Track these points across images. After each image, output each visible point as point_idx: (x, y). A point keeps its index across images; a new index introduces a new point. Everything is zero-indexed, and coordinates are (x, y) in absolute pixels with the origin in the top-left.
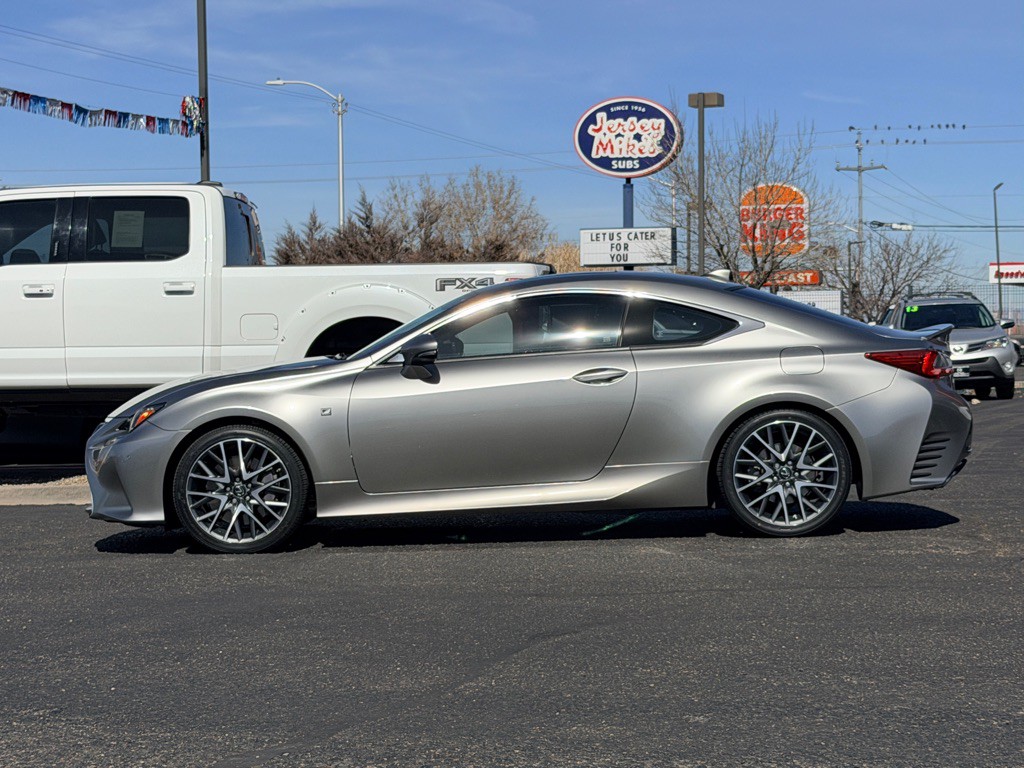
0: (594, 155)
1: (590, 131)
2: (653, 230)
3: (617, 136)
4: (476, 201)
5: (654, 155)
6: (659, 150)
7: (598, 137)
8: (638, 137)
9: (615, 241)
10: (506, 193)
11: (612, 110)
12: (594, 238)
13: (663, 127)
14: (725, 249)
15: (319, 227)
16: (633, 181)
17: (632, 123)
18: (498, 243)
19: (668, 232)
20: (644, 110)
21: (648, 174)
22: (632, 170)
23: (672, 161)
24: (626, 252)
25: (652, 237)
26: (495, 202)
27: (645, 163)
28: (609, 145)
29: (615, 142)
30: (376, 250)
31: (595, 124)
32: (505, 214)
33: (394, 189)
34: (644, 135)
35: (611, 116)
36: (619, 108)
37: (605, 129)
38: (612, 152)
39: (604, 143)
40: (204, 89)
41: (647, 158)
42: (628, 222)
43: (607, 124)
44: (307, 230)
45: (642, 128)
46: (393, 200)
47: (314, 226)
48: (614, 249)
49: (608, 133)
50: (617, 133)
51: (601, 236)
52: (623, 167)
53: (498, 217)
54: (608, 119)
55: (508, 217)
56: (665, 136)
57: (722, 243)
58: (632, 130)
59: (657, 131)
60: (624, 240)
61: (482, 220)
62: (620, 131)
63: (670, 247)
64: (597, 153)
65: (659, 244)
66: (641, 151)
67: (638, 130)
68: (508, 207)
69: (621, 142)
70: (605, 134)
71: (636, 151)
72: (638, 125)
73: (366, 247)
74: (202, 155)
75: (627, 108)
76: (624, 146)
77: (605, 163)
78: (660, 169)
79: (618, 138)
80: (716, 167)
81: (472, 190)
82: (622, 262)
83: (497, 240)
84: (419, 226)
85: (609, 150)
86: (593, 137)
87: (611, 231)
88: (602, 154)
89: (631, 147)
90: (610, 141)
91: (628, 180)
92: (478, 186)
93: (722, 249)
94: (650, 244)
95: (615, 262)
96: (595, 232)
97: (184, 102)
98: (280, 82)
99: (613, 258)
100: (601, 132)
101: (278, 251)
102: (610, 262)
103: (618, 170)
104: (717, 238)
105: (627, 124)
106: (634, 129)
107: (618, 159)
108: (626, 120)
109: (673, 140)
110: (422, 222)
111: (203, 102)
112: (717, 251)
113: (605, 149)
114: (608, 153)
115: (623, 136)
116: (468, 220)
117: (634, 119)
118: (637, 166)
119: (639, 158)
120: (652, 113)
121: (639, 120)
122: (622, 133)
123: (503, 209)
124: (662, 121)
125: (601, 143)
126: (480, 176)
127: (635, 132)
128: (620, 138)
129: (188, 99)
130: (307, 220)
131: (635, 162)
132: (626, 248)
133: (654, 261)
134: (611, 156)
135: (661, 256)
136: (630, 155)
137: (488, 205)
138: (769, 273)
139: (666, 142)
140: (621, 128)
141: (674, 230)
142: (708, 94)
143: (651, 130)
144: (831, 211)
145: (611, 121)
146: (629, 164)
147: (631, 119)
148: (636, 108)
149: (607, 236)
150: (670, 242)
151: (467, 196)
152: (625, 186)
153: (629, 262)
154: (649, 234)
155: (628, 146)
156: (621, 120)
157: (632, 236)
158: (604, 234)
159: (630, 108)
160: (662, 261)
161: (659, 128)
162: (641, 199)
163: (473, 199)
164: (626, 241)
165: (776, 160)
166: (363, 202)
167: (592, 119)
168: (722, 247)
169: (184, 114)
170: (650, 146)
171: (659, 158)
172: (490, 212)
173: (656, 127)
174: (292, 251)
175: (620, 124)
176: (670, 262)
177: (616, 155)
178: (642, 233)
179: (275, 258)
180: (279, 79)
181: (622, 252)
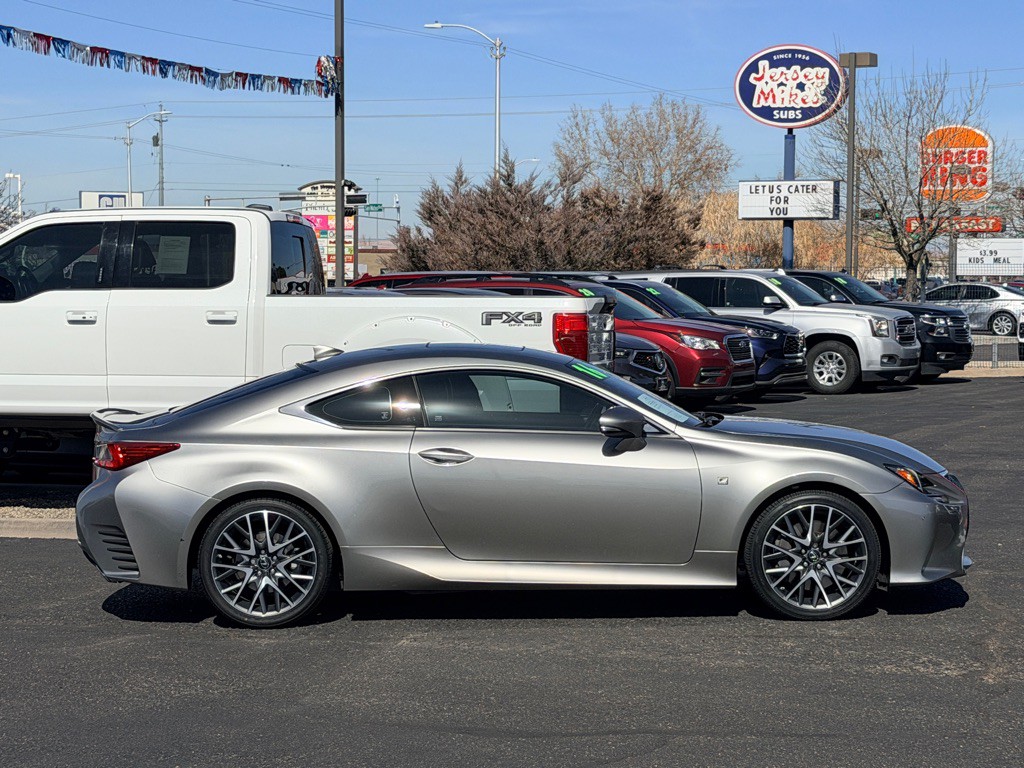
0: (755, 105)
1: (752, 80)
2: (814, 183)
3: (779, 85)
4: (659, 131)
5: (818, 105)
6: (823, 100)
7: (760, 86)
8: (801, 87)
9: (775, 194)
10: (691, 122)
11: (775, 58)
12: (753, 190)
13: (827, 76)
14: (890, 205)
15: (465, 181)
16: (795, 132)
17: (795, 71)
18: (655, 194)
19: (830, 185)
20: (808, 58)
21: (810, 125)
22: (795, 120)
23: (835, 111)
24: (786, 206)
25: (814, 189)
26: (679, 131)
27: (807, 113)
28: (771, 95)
29: (777, 91)
30: (516, 209)
31: (757, 73)
32: (688, 143)
33: (575, 117)
34: (808, 84)
35: (774, 64)
36: (782, 56)
37: (767, 78)
38: (774, 102)
39: (766, 92)
40: (340, 50)
41: (810, 107)
42: (790, 173)
43: (769, 72)
44: (453, 184)
45: (806, 76)
46: (574, 128)
47: (460, 180)
48: (774, 202)
49: (769, 81)
50: (779, 82)
51: (761, 189)
52: (786, 117)
53: (681, 148)
54: (771, 67)
55: (691, 147)
56: (829, 86)
57: (886, 197)
58: (794, 79)
59: (820, 81)
60: (785, 193)
61: (665, 150)
62: (782, 80)
63: (832, 200)
64: (758, 103)
65: (820, 198)
66: (804, 101)
67: (802, 79)
68: (692, 137)
69: (783, 91)
70: (767, 83)
71: (799, 101)
72: (801, 74)
73: (506, 206)
74: (337, 114)
75: (790, 56)
76: (786, 96)
77: (766, 113)
78: (823, 120)
79: (780, 87)
80: (882, 118)
81: (655, 119)
82: (782, 216)
83: (654, 191)
84: (561, 185)
85: (770, 99)
86: (755, 86)
87: (771, 183)
88: (763, 103)
89: (794, 97)
90: (772, 90)
91: (790, 130)
92: (662, 115)
93: (885, 204)
94: (811, 198)
95: (775, 215)
96: (754, 184)
97: (319, 61)
98: (438, 25)
99: (772, 212)
100: (763, 81)
101: (422, 205)
102: (769, 216)
103: (780, 120)
104: (881, 192)
105: (790, 73)
106: (797, 78)
107: (779, 109)
108: (789, 69)
109: (838, 90)
110: (565, 181)
111: (339, 62)
112: (881, 205)
113: (766, 99)
114: (770, 103)
115: (785, 85)
116: (651, 150)
117: (798, 68)
118: (800, 116)
119: (801, 108)
120: (816, 61)
121: (801, 70)
122: (785, 82)
123: (687, 137)
124: (827, 70)
125: (762, 92)
126: (664, 103)
127: (798, 81)
128: (782, 87)
129: (323, 59)
130: (453, 173)
131: (798, 112)
132: (786, 201)
133: (814, 215)
134: (773, 106)
135: (822, 211)
136: (793, 105)
137: (671, 134)
138: (935, 230)
139: (830, 91)
140: (784, 76)
141: (837, 183)
142: (861, 54)
143: (815, 80)
144: (1004, 165)
145: (774, 70)
146: (792, 115)
147: (794, 68)
148: (800, 56)
149: (767, 189)
150: (832, 196)
151: (650, 125)
152: (786, 137)
153: (789, 215)
154: (810, 187)
155: (791, 95)
156: (783, 69)
157: (792, 189)
158: (764, 187)
159: (793, 55)
160: (822, 216)
161: (823, 77)
162: (802, 150)
163: (656, 128)
164: (787, 193)
165: (945, 111)
166: (506, 160)
167: (754, 68)
168: (885, 202)
169: (320, 74)
170: (813, 96)
171: (823, 108)
172: (674, 141)
173: (820, 76)
174: (435, 206)
175: (782, 73)
176: (831, 216)
177: (778, 104)
178: (803, 186)
179: (420, 213)
180: (437, 22)
181: (782, 205)
